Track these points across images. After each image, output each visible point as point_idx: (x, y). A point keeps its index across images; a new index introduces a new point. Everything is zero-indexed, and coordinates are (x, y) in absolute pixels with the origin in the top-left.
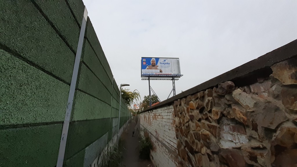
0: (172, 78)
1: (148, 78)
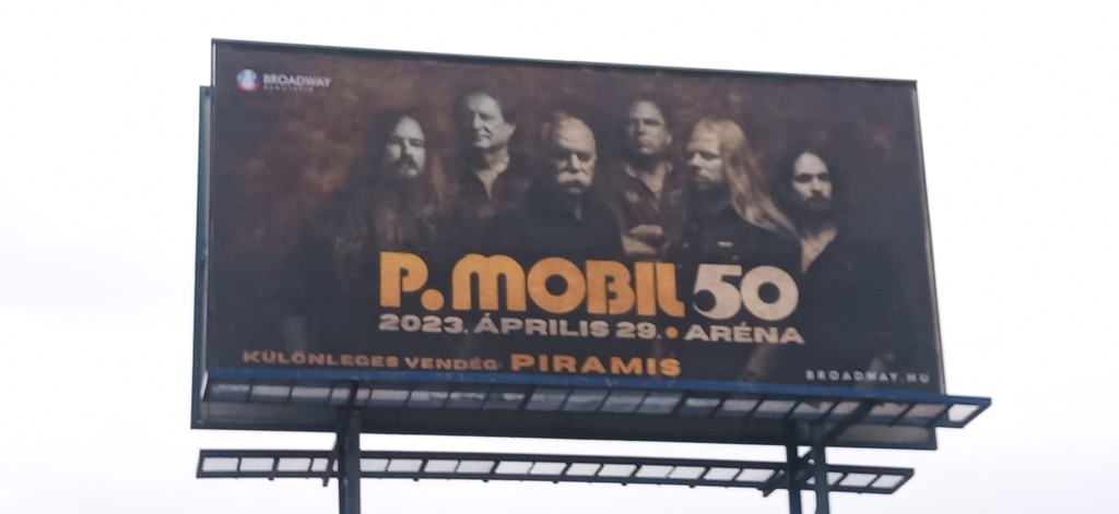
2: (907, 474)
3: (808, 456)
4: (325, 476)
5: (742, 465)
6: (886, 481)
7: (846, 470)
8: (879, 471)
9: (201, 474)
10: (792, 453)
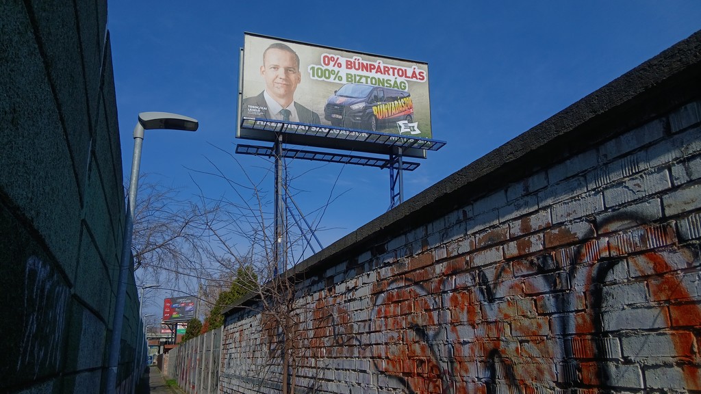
0: (387, 157)
1: (271, 144)
2: (418, 165)
3: (395, 158)
4: (270, 156)
5: (378, 160)
6: (413, 166)
7: (404, 163)
8: (411, 164)
9: (237, 152)
10: (391, 157)
